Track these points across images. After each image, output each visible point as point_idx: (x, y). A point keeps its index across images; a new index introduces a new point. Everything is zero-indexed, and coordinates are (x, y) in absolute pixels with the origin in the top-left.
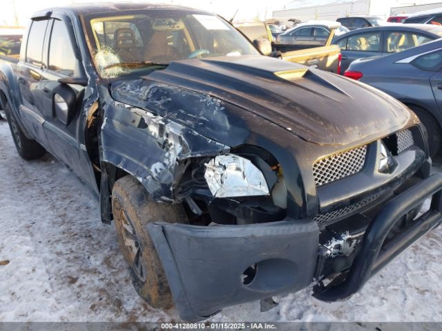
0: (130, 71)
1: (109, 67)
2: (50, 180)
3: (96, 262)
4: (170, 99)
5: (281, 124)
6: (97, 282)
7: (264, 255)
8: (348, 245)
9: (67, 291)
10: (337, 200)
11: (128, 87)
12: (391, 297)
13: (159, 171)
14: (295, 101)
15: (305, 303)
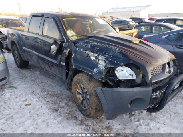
0: (79, 38)
1: (73, 36)
2: (33, 76)
3: (63, 104)
4: (98, 48)
5: (139, 57)
6: (66, 111)
7: (136, 97)
8: (159, 95)
9: (56, 114)
10: (156, 81)
11: (82, 44)
12: (166, 115)
13: (97, 71)
14: (142, 50)
15: (139, 117)
